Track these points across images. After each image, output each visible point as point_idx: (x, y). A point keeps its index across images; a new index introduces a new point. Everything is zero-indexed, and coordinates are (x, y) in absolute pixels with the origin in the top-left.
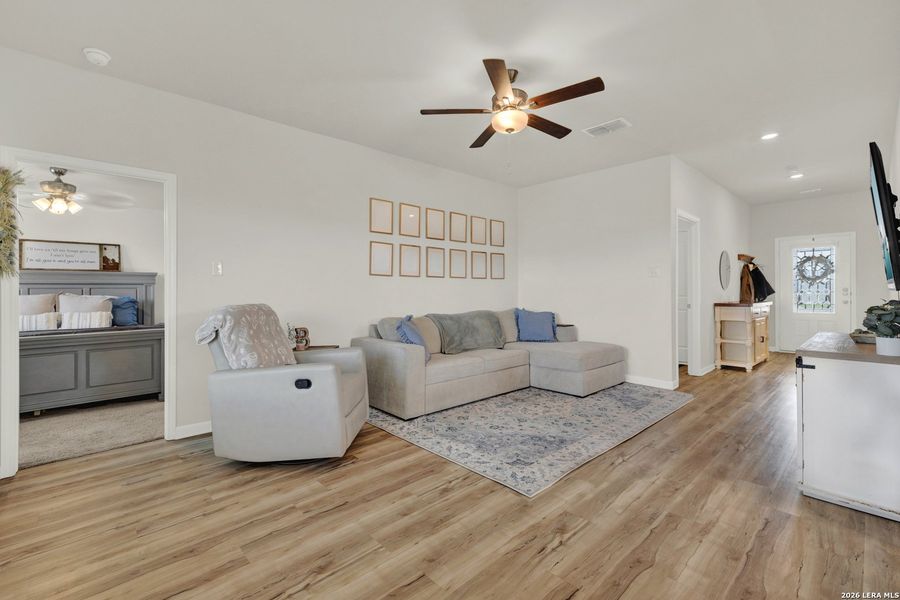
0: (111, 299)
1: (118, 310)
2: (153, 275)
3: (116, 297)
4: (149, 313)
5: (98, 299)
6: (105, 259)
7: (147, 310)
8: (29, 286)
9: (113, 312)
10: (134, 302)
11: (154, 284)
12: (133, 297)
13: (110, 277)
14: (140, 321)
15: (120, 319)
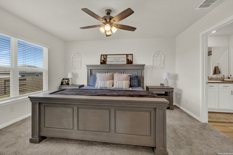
0: (129, 75)
1: (132, 80)
2: (144, 65)
3: (131, 75)
4: (142, 81)
5: (125, 76)
6: (128, 60)
7: (141, 80)
8: (108, 70)
9: (130, 81)
10: (137, 77)
11: (144, 69)
12: (137, 75)
13: (129, 67)
14: (139, 85)
15: (132, 84)
